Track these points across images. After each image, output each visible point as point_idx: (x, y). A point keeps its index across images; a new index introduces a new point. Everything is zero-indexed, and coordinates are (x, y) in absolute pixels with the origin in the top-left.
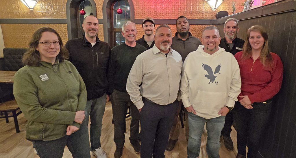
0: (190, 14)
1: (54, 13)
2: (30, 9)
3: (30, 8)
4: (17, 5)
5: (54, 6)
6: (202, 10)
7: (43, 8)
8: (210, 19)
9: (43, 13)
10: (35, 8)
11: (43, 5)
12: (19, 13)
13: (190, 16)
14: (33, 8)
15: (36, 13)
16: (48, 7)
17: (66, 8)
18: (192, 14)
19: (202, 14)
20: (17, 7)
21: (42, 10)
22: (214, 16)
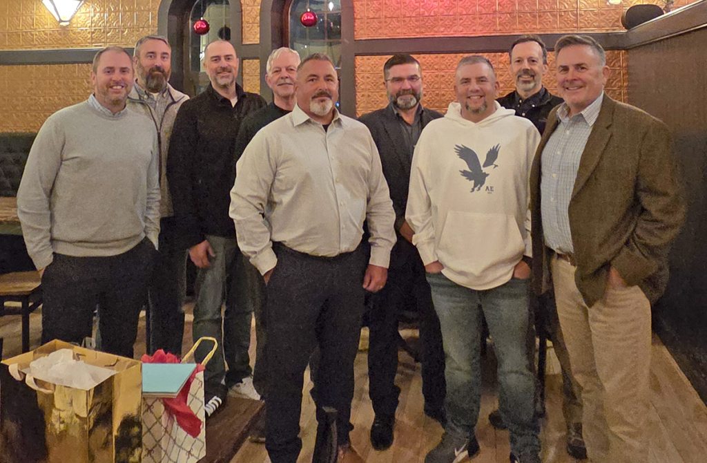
0: (535, 16)
1: (123, 32)
2: (62, 24)
3: (61, 21)
4: (31, 13)
5: (125, 12)
6: (575, 5)
7: (95, 19)
8: (604, 32)
9: (93, 33)
10: (74, 20)
11: (98, 10)
12: (32, 35)
13: (535, 24)
14: (69, 21)
15: (74, 33)
16: (109, 15)
17: (157, 17)
18: (540, 16)
19: (576, 15)
20: (30, 21)
21: (93, 25)
22: (617, 21)
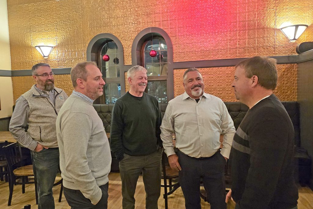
0: (255, 49)
1: (72, 61)
2: (45, 58)
3: (44, 56)
4: (31, 53)
5: (72, 52)
6: (274, 43)
7: (59, 55)
8: (287, 55)
9: (59, 61)
10: (50, 56)
11: (60, 51)
12: (32, 63)
13: (255, 52)
14: (48, 56)
15: (50, 62)
16: (65, 53)
17: (86, 54)
18: (257, 49)
19: (274, 48)
20: (31, 56)
21: (58, 58)
22: (294, 50)
